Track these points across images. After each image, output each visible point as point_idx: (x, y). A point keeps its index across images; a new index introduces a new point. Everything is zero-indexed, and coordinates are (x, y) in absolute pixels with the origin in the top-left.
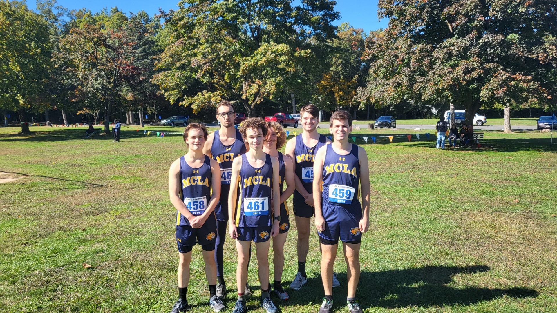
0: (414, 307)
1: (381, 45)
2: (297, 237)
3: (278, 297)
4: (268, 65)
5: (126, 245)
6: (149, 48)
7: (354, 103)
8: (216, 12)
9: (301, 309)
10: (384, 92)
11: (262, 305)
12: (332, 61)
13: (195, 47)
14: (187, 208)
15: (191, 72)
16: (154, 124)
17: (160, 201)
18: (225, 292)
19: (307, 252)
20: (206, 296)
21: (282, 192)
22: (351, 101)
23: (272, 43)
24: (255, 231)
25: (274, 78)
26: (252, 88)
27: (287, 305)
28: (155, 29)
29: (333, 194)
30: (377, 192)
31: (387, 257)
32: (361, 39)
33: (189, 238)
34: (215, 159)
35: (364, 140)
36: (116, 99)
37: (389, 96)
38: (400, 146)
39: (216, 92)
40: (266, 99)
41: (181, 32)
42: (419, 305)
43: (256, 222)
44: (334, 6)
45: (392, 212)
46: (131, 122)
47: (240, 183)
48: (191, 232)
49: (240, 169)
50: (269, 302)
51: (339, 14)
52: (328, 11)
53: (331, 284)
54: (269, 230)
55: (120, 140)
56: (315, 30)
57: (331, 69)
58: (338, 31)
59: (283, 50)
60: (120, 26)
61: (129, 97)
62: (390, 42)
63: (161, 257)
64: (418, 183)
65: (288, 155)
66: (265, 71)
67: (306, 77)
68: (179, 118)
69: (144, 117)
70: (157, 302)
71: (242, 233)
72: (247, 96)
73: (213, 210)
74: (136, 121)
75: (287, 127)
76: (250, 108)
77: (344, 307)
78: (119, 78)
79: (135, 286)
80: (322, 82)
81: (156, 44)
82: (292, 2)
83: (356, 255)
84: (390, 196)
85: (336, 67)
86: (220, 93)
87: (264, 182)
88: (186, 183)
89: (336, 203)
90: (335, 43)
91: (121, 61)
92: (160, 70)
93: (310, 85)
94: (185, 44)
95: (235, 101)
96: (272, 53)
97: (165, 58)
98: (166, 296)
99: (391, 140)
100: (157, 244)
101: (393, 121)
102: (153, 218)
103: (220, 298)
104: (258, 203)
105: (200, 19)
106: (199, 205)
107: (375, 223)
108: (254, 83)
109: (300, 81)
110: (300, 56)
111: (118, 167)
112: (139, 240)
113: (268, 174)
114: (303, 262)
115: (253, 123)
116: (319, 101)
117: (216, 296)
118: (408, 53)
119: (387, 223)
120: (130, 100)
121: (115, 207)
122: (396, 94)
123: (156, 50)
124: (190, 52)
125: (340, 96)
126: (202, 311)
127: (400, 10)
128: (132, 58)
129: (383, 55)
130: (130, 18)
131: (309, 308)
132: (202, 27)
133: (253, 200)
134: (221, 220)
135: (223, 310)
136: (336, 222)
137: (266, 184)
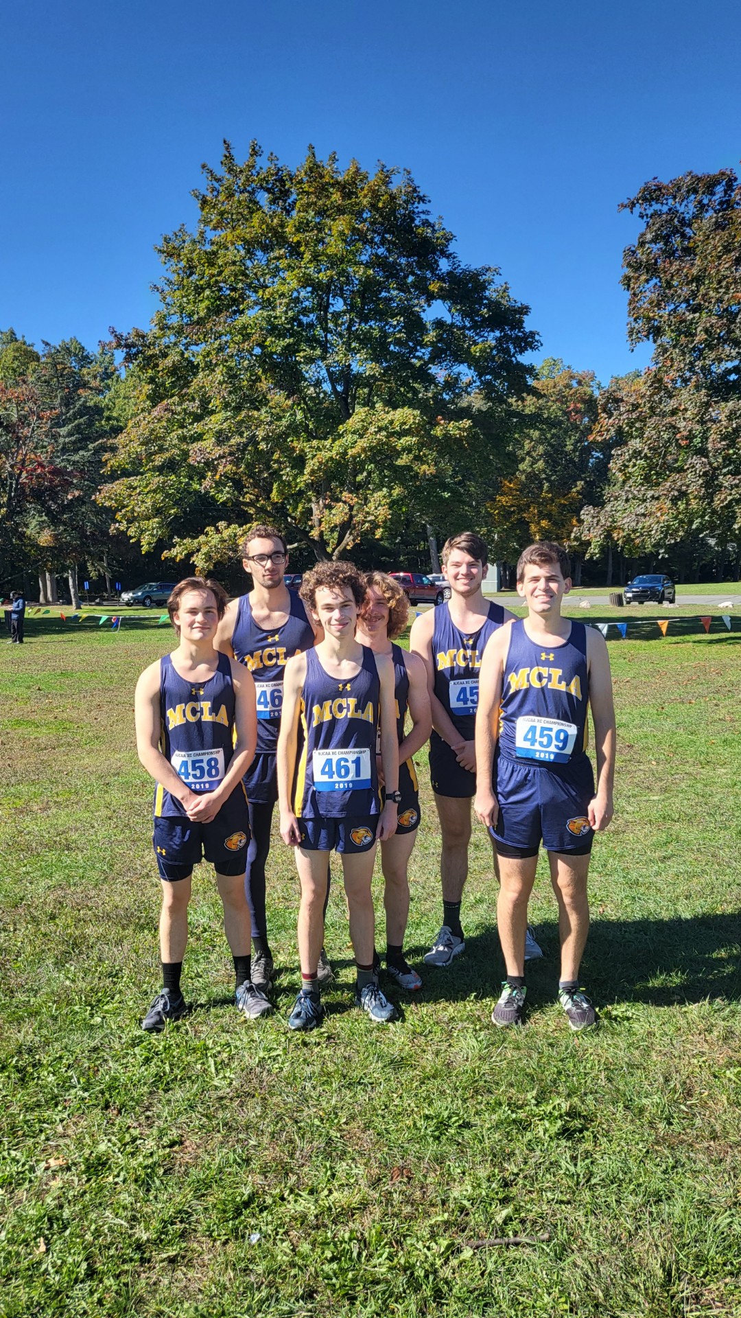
0: (718, 1000)
1: (636, 406)
2: (440, 850)
3: (397, 983)
4: (371, 460)
5: (39, 873)
6: (90, 424)
7: (575, 543)
8: (245, 334)
9: (451, 1009)
10: (644, 515)
11: (360, 1000)
12: (522, 448)
13: (198, 418)
14: (178, 775)
15: (190, 477)
16: (105, 603)
17: (118, 774)
18: (272, 974)
19: (463, 879)
20: (228, 982)
21: (401, 739)
22: (568, 539)
23: (379, 406)
24: (341, 827)
25: (385, 490)
26: (333, 512)
27: (418, 1001)
28: (102, 380)
29: (526, 739)
30: (631, 747)
31: (653, 891)
32: (591, 396)
33: (183, 845)
34: (242, 661)
36: (13, 545)
37: (658, 522)
38: (684, 642)
39: (249, 525)
40: (367, 538)
41: (164, 384)
42: (728, 997)
43: (342, 805)
44: (525, 318)
45: (666, 791)
46: (51, 599)
47: (303, 716)
48: (188, 832)
49: (302, 684)
50: (374, 994)
51: (537, 337)
52: (511, 330)
53: (523, 951)
54: (373, 823)
55: (25, 639)
56: (480, 375)
57: (521, 467)
58: (536, 377)
59: (405, 423)
60: (21, 374)
61: (45, 538)
62: (656, 398)
63: (120, 897)
64: (727, 724)
65: (414, 652)
66: (365, 474)
67: (462, 487)
68: (162, 588)
69: (80, 586)
70: (113, 998)
71: (310, 831)
72: (322, 533)
73: (239, 779)
74: (62, 596)
75: (419, 605)
78: (19, 496)
79: (59, 964)
80: (498, 498)
81: (106, 414)
82: (424, 311)
83: (580, 883)
84: (662, 756)
85: (533, 463)
87: (360, 711)
88: (176, 717)
89: (532, 760)
90: (530, 405)
91: (26, 455)
92: (113, 477)
93: (471, 506)
94: (174, 413)
95: (296, 545)
96: (380, 429)
97: (129, 445)
98: (134, 983)
99: (664, 630)
100: (111, 870)
101: (668, 588)
102: (104, 812)
103: (260, 987)
104: (346, 760)
105: (208, 354)
106: (206, 768)
107: (626, 816)
108: (338, 500)
109: (447, 495)
110: (445, 435)
111: (20, 699)
112: (69, 862)
113: (369, 693)
114: (456, 903)
115: (332, 574)
116: (493, 541)
117: (251, 982)
118: (702, 422)
119: (655, 814)
120: (46, 545)
121: (12, 790)
122: (676, 518)
123: (107, 428)
124: (185, 430)
125: (542, 530)
126: (217, 1016)
127: (681, 322)
128: (49, 449)
129: (641, 428)
130: (44, 356)
131: (470, 1006)
132: (213, 370)
133: (335, 754)
134: (260, 801)
135: (266, 1014)
136: (532, 805)
137: (363, 717)
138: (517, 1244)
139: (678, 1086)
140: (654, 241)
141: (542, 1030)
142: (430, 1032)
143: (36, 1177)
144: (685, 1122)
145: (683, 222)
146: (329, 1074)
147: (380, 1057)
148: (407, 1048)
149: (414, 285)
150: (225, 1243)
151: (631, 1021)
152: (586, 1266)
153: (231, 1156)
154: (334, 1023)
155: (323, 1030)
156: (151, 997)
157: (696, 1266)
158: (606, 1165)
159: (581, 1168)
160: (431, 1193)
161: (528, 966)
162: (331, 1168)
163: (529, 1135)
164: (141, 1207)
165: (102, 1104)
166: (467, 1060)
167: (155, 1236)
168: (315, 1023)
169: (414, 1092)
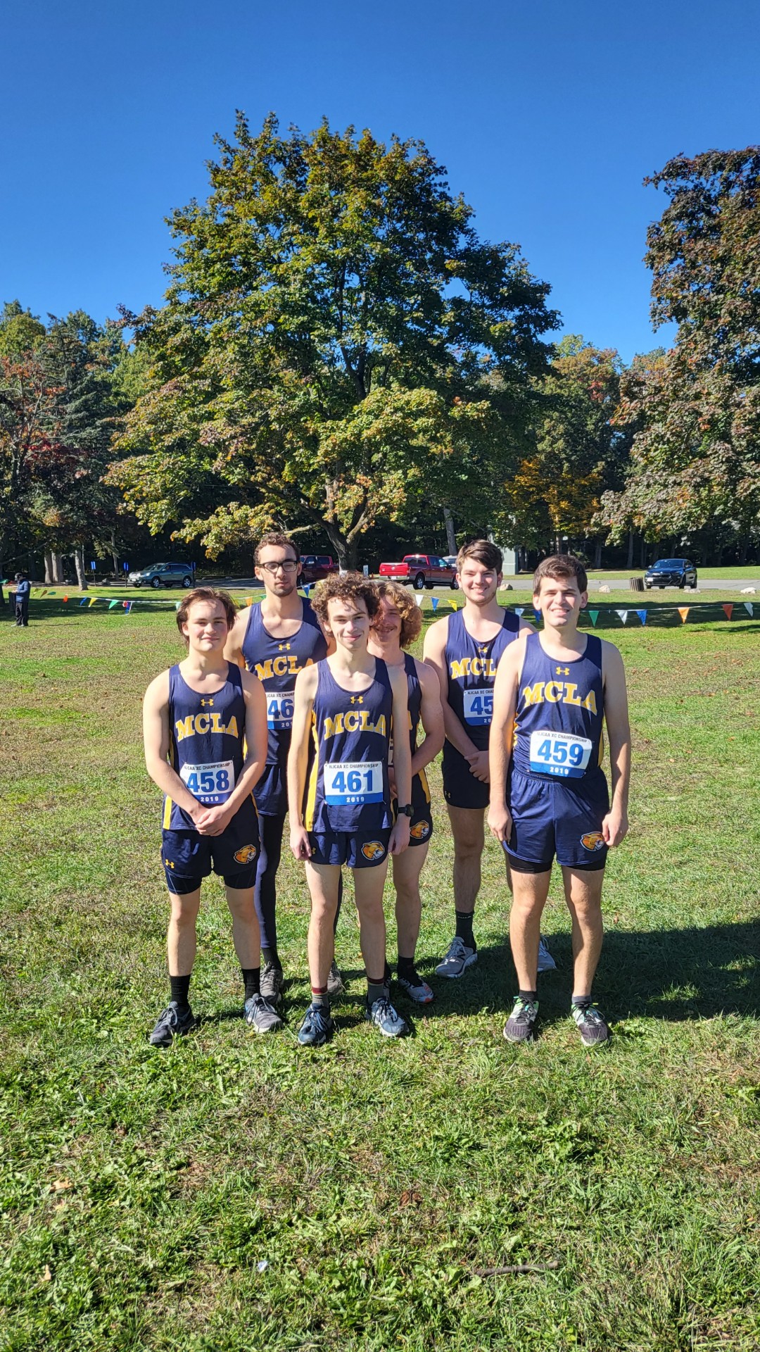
0: (731, 1016)
1: (658, 390)
2: (453, 853)
3: (408, 996)
4: (387, 440)
5: (44, 875)
6: (98, 400)
7: (595, 529)
8: (258, 311)
9: (462, 1024)
10: (666, 501)
11: (370, 1014)
12: (542, 427)
13: (209, 396)
14: (187, 788)
15: (201, 457)
16: (112, 583)
17: (126, 768)
18: (281, 985)
19: (476, 888)
20: (237, 994)
21: (414, 750)
22: (588, 524)
23: (395, 386)
24: (352, 842)
25: (400, 471)
26: (347, 494)
27: (429, 1015)
28: (111, 354)
29: (540, 753)
30: (648, 742)
31: (668, 899)
32: (614, 374)
33: (192, 858)
34: (253, 670)
35: (618, 617)
36: (17, 524)
37: (680, 509)
38: (705, 630)
39: (260, 506)
40: (382, 521)
41: (174, 361)
42: (741, 1013)
43: (354, 820)
44: (546, 297)
45: (683, 791)
46: (56, 579)
47: (314, 728)
48: (197, 846)
49: (313, 696)
50: (385, 1008)
51: (558, 317)
52: (531, 309)
53: (535, 966)
54: (385, 838)
55: (30, 622)
56: (499, 355)
57: (540, 447)
58: (556, 356)
59: (422, 404)
60: (26, 348)
61: (51, 517)
62: (680, 381)
63: (129, 902)
64: (747, 719)
65: (429, 661)
66: (380, 455)
67: (480, 467)
68: (170, 569)
69: (87, 566)
70: (119, 1011)
71: (320, 846)
72: (335, 516)
73: (249, 791)
74: (68, 576)
75: (435, 588)
76: (344, 542)
77: (565, 1017)
78: (24, 474)
79: (65, 973)
80: (517, 478)
81: (114, 390)
82: (443, 289)
83: (594, 898)
84: (680, 753)
85: (553, 443)
86: (271, 508)
87: (372, 724)
88: (184, 730)
89: (547, 775)
90: (549, 387)
91: (31, 432)
92: (123, 454)
93: (489, 486)
94: (185, 392)
95: (308, 527)
96: (396, 410)
97: (138, 423)
98: (141, 995)
99: (684, 618)
100: (118, 872)
101: (690, 572)
102: (111, 810)
103: (270, 1001)
104: (358, 774)
105: (220, 330)
106: (216, 781)
107: (643, 818)
108: (353, 482)
109: (464, 477)
110: (463, 416)
111: (24, 687)
112: (75, 864)
113: (382, 706)
114: (468, 912)
115: (344, 586)
116: (511, 524)
117: (260, 995)
118: (725, 406)
119: (671, 816)
120: (52, 525)
121: (17, 784)
122: (697, 504)
123: (116, 405)
124: (196, 409)
125: (561, 511)
126: (226, 1030)
127: (705, 303)
128: (56, 426)
129: (664, 412)
130: (50, 329)
131: (481, 1021)
132: (225, 348)
133: (347, 768)
134: (270, 814)
135: (275, 1028)
136: (545, 820)
137: (376, 730)
138: (525, 1272)
139: (690, 1106)
140: (679, 217)
141: (554, 1046)
142: (441, 1048)
143: (41, 1201)
144: (696, 1144)
145: (708, 198)
146: (338, 1093)
147: (391, 1075)
148: (417, 1064)
149: (431, 262)
150: (233, 1271)
151: (644, 1037)
152: (595, 1297)
153: (239, 1179)
154: (345, 1038)
155: (333, 1045)
156: (159, 1010)
157: (704, 1295)
158: (617, 1189)
159: (590, 1193)
160: (441, 1219)
161: (541, 979)
162: (340, 1192)
163: (539, 1158)
164: (148, 1233)
165: (108, 1123)
166: (478, 1078)
167: (161, 1264)
168: (324, 1038)
169: (424, 1112)
